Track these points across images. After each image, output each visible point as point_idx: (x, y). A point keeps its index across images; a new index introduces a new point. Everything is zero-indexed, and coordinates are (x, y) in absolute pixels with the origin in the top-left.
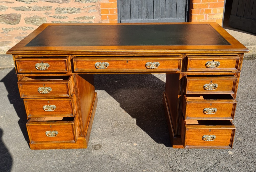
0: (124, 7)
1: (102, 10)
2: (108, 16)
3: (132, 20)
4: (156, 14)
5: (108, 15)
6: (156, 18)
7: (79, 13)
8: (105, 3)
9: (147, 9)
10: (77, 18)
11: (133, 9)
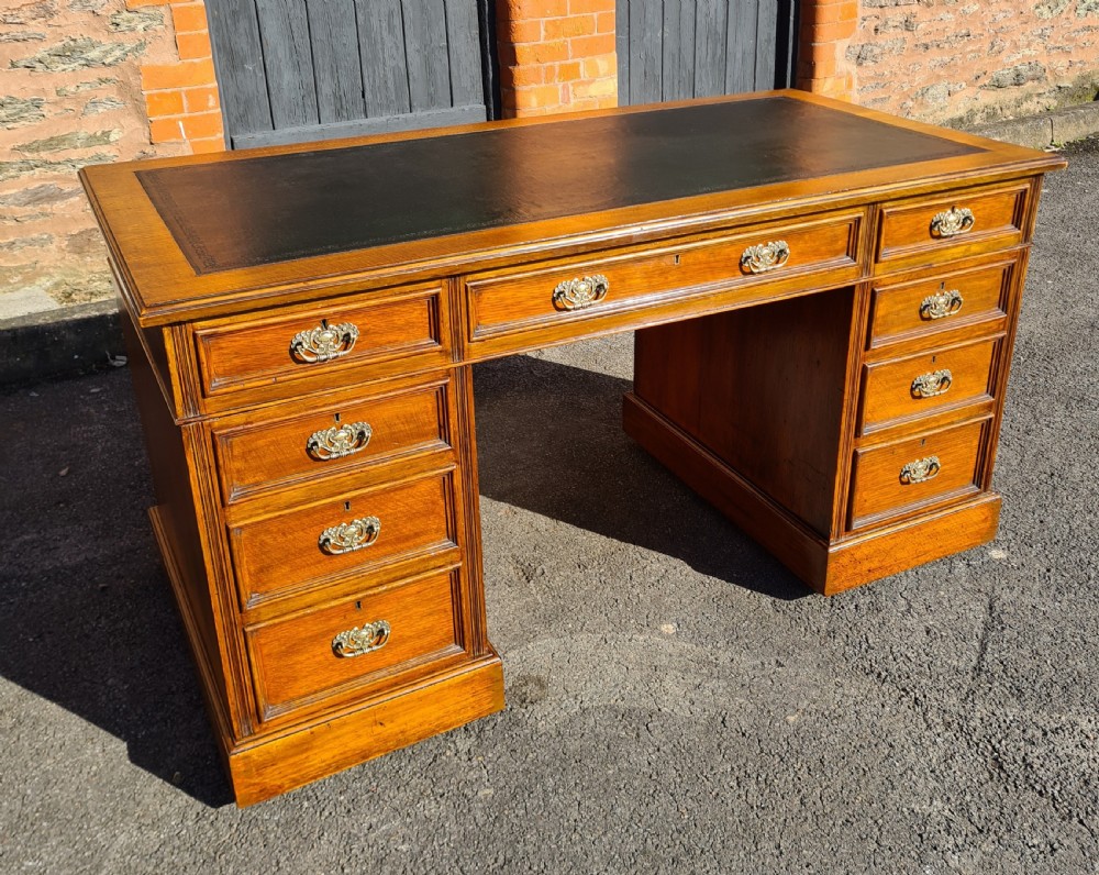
0: (240, 76)
1: (151, 96)
2: (181, 124)
3: (278, 132)
4: (375, 96)
5: (183, 119)
6: (375, 114)
7: (38, 123)
8: (160, 64)
9: (336, 81)
10: (28, 148)
11: (279, 85)
